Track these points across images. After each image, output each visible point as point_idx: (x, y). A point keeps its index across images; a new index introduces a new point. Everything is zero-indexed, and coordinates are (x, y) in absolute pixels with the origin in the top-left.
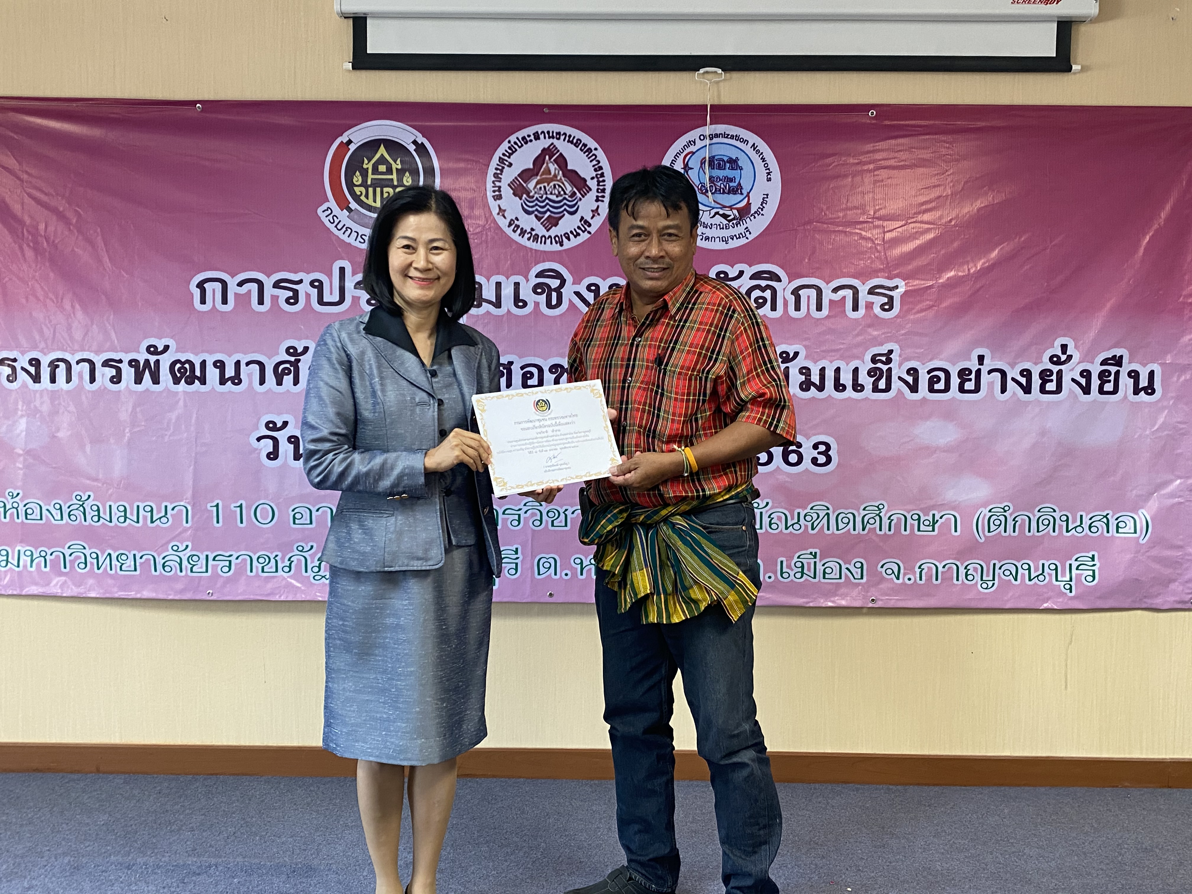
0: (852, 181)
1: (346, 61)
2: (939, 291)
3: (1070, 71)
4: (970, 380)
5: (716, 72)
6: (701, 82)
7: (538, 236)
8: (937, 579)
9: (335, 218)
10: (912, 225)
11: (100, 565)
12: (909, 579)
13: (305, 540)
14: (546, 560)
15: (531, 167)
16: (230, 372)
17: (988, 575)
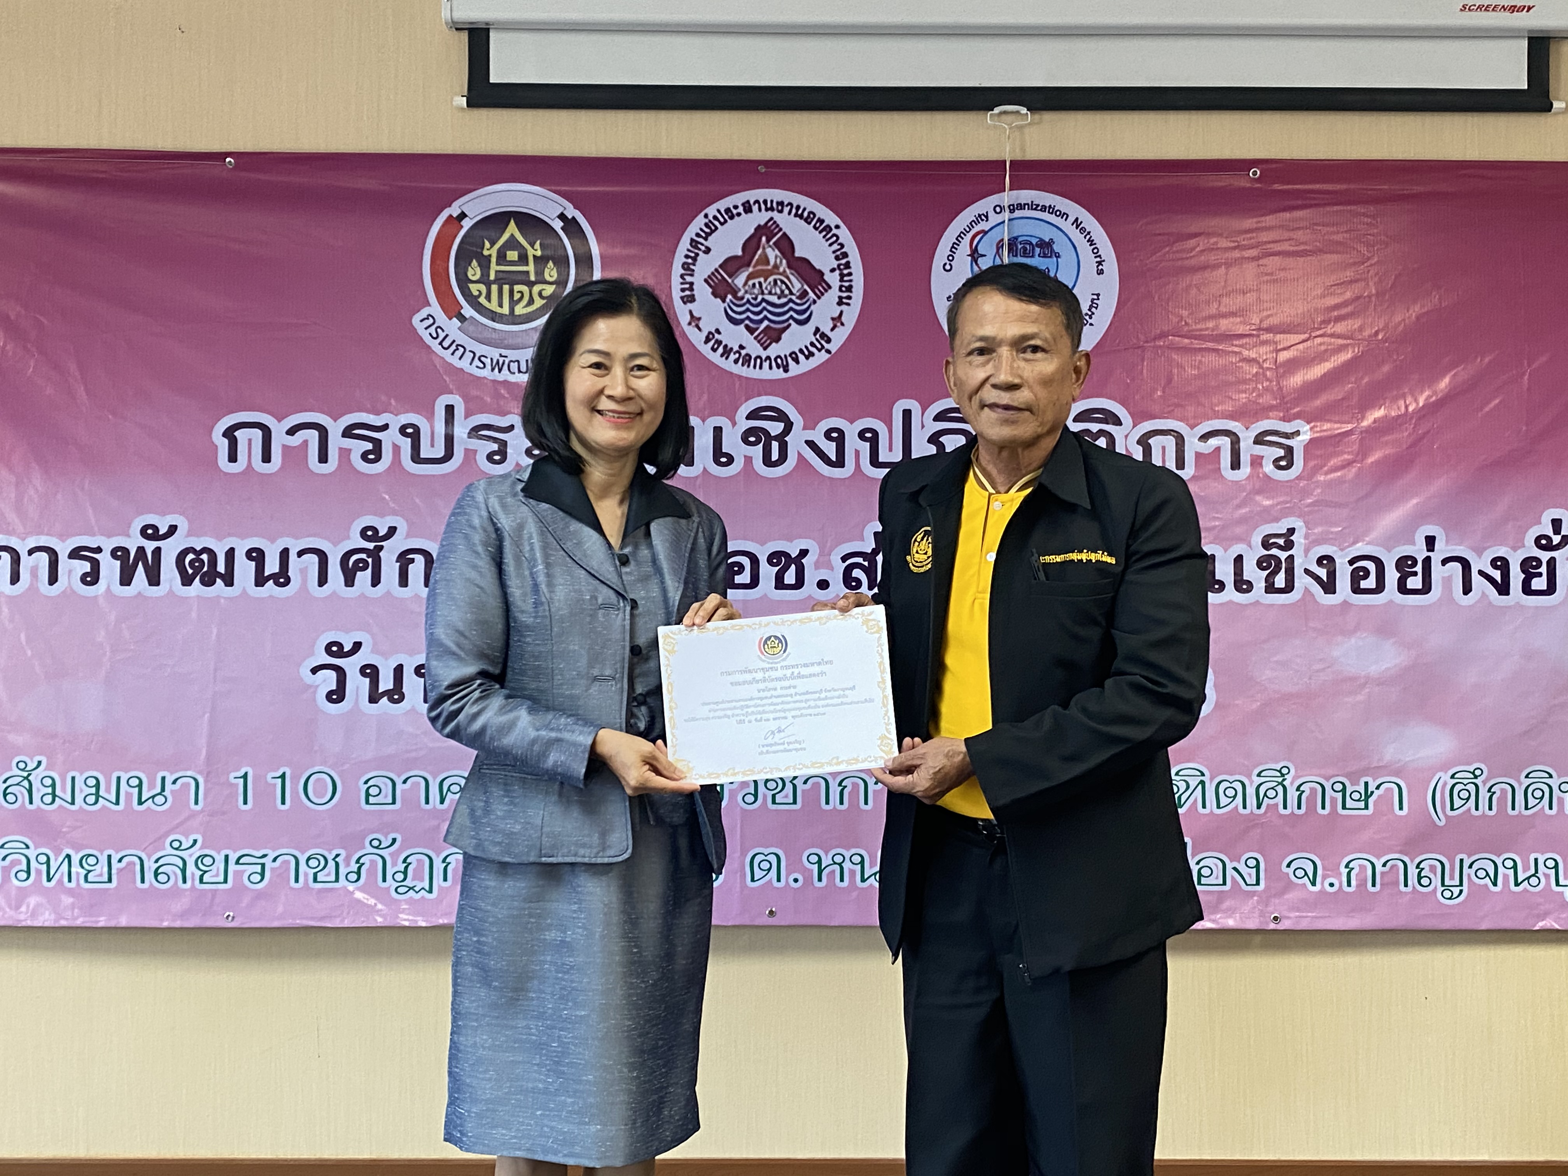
0: (1227, 274)
1: (456, 94)
2: (1362, 440)
3: (1550, 111)
4: (1415, 574)
5: (1018, 112)
6: (995, 127)
7: (750, 357)
8: (1374, 885)
9: (439, 330)
10: (1319, 340)
11: (52, 873)
12: (1332, 885)
13: (385, 828)
14: (764, 858)
15: (740, 253)
16: (272, 566)
17: (1452, 878)
